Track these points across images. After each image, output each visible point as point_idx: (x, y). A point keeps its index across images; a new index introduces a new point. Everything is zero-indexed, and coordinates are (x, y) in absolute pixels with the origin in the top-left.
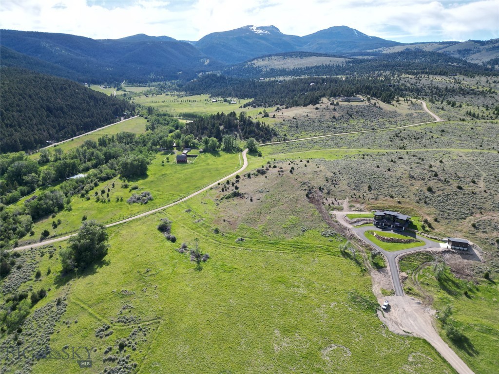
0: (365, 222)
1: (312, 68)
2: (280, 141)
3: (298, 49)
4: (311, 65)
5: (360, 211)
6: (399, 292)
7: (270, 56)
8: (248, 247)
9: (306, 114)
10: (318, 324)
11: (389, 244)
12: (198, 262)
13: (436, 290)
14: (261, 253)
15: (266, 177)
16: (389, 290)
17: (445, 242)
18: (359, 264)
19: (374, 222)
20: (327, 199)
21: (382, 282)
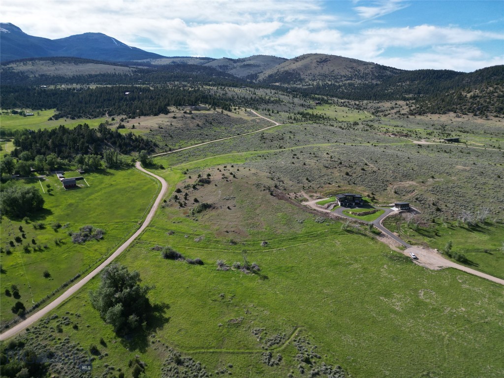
1: (96, 76)
2: (166, 152)
3: (53, 54)
4: (93, 73)
5: (321, 198)
6: (408, 246)
7: (26, 60)
9: (169, 124)
11: (365, 217)
12: (254, 272)
13: (421, 237)
14: (294, 249)
15: (216, 185)
16: (401, 246)
17: (392, 206)
18: (365, 235)
19: (339, 203)
20: (288, 194)
21: (391, 243)
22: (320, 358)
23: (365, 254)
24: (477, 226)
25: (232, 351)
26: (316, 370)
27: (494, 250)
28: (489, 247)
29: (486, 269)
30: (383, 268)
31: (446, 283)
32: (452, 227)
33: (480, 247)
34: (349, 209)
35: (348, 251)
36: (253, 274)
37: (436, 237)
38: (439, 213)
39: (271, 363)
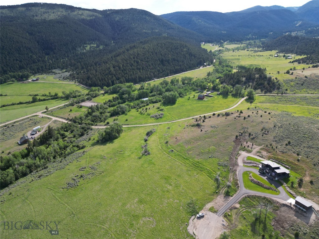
0: (255, 165)
2: (278, 94)
5: (261, 157)
6: (220, 214)
8: (171, 156)
10: (157, 206)
19: (260, 166)
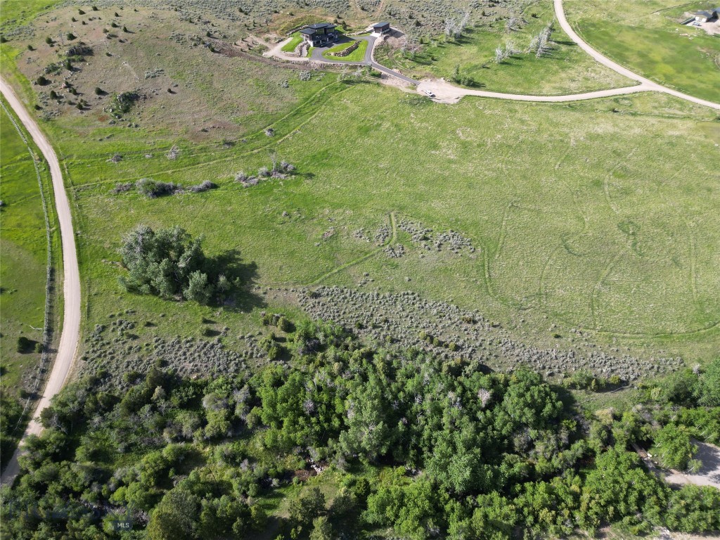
5: (282, 40)
11: (351, 55)
12: (292, 173)
13: (420, 68)
14: (309, 126)
15: (108, 55)
16: (410, 85)
17: (371, 32)
18: (368, 82)
19: (311, 43)
20: (235, 44)
21: (398, 84)
22: (432, 231)
23: (384, 108)
24: (461, 36)
25: (354, 262)
26: (438, 242)
27: (489, 62)
28: (483, 60)
29: (493, 87)
30: (412, 118)
31: (471, 114)
32: (441, 45)
33: (477, 63)
34: (326, 48)
35: (365, 110)
36: (293, 176)
37: (434, 62)
38: (421, 29)
39: (398, 255)
